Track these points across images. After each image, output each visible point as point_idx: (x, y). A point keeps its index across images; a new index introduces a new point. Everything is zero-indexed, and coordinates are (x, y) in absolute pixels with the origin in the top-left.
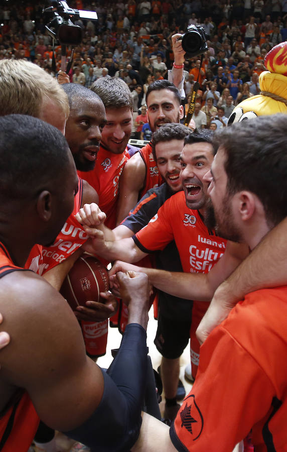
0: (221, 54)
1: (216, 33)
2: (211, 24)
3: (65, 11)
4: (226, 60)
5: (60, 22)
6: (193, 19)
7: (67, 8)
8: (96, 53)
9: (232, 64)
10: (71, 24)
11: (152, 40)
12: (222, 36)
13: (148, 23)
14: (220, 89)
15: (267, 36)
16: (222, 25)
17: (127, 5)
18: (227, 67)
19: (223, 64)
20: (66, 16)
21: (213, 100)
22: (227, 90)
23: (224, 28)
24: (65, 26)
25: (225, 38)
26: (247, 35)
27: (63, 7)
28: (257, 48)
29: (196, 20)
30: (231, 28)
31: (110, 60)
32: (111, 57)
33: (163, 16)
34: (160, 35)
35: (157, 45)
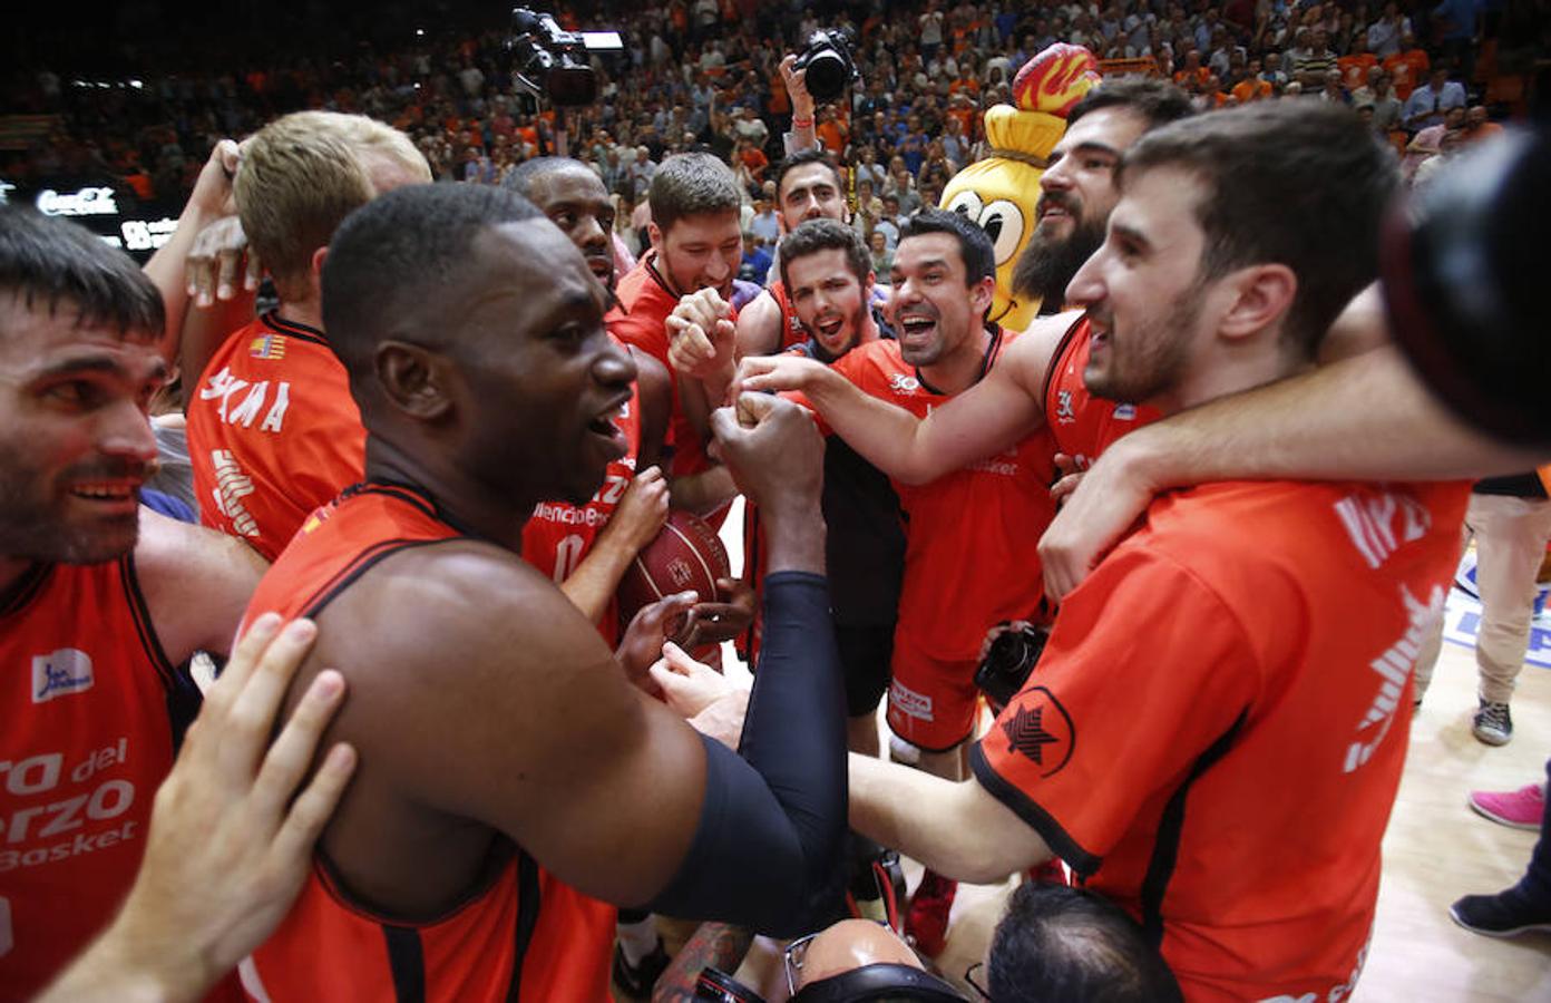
0: (876, 85)
1: (859, 45)
2: (848, 26)
3: (556, 39)
4: (889, 97)
5: (547, 64)
6: (809, 21)
7: (558, 35)
8: (617, 119)
9: (902, 104)
10: (569, 64)
11: (730, 76)
12: (874, 48)
13: (716, 43)
14: (884, 160)
15: (968, 35)
16: (869, 25)
17: (667, 12)
18: (893, 112)
19: (884, 106)
20: (557, 50)
21: (871, 184)
22: (897, 159)
23: (875, 31)
24: (558, 70)
25: (880, 52)
26: (926, 40)
27: (549, 33)
28: (951, 64)
29: (815, 22)
30: (889, 28)
31: (647, 129)
32: (650, 122)
33: (746, 23)
34: (744, 65)
35: (740, 85)
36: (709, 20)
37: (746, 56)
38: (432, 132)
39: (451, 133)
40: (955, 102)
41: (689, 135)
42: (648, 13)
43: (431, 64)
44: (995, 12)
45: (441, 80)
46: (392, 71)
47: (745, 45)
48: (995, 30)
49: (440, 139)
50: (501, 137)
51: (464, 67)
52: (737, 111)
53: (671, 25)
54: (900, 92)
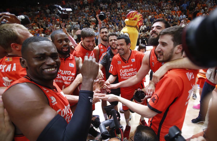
0: (112, 13)
1: (109, 7)
2: (107, 5)
4: (113, 15)
5: (60, 13)
6: (101, 4)
8: (72, 18)
9: (115, 16)
10: (64, 13)
11: (90, 12)
12: (111, 8)
13: (87, 7)
14: (113, 24)
15: (124, 6)
16: (110, 4)
17: (80, 2)
18: (114, 17)
19: (113, 16)
20: (62, 11)
21: (111, 27)
22: (115, 24)
23: (111, 5)
24: (62, 14)
25: (112, 8)
26: (118, 7)
28: (122, 10)
29: (102, 4)
30: (113, 5)
31: (78, 19)
32: (78, 18)
33: (92, 4)
34: (92, 10)
35: (91, 13)
36: (86, 3)
37: (92, 9)
38: (42, 19)
39: (45, 20)
40: (123, 16)
41: (84, 20)
42: (76, 2)
43: (41, 8)
44: (127, 3)
45: (43, 11)
46: (34, 9)
47: (92, 7)
48: (128, 6)
49: (43, 20)
50: (54, 20)
51: (47, 9)
52: (91, 17)
53: (80, 4)
54: (115, 14)
